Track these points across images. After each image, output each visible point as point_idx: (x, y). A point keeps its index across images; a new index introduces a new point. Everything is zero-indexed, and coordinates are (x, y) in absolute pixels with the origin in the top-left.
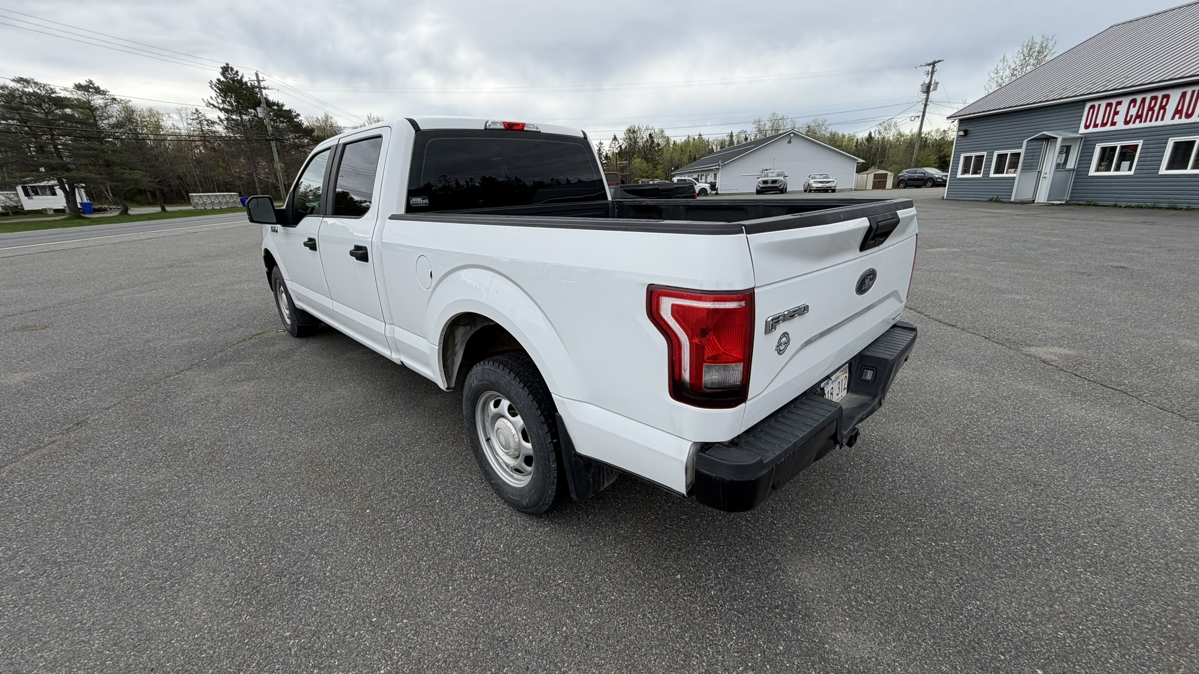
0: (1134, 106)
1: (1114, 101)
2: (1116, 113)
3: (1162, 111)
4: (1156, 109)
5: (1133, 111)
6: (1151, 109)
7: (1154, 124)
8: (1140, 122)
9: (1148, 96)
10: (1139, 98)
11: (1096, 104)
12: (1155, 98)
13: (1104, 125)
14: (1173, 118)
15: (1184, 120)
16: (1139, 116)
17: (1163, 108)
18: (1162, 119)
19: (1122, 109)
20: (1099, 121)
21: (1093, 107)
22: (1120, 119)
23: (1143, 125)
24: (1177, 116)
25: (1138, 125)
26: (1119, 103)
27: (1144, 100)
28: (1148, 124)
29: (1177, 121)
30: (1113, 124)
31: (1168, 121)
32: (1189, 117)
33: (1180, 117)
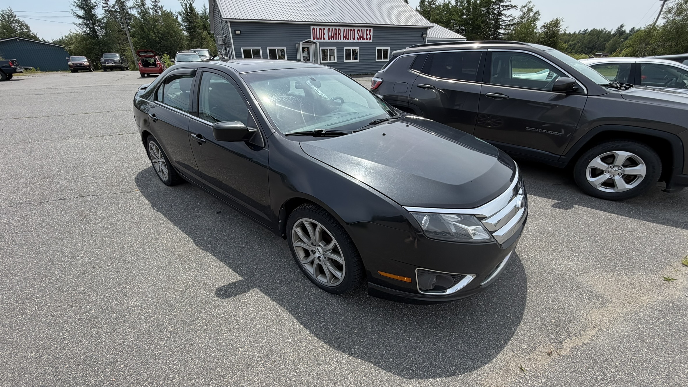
0: (330, 32)
1: (322, 28)
2: (324, 34)
3: (339, 36)
4: (337, 34)
5: (330, 34)
7: (338, 41)
8: (334, 39)
9: (334, 28)
10: (331, 28)
11: (315, 27)
12: (336, 29)
13: (321, 39)
14: (343, 39)
15: (346, 41)
16: (333, 37)
17: (339, 34)
18: (340, 39)
19: (326, 31)
20: (318, 37)
21: (314, 29)
22: (326, 36)
24: (344, 38)
25: (332, 41)
26: (324, 29)
27: (332, 29)
28: (336, 41)
30: (324, 39)
31: (342, 40)
32: (348, 39)
33: (345, 39)
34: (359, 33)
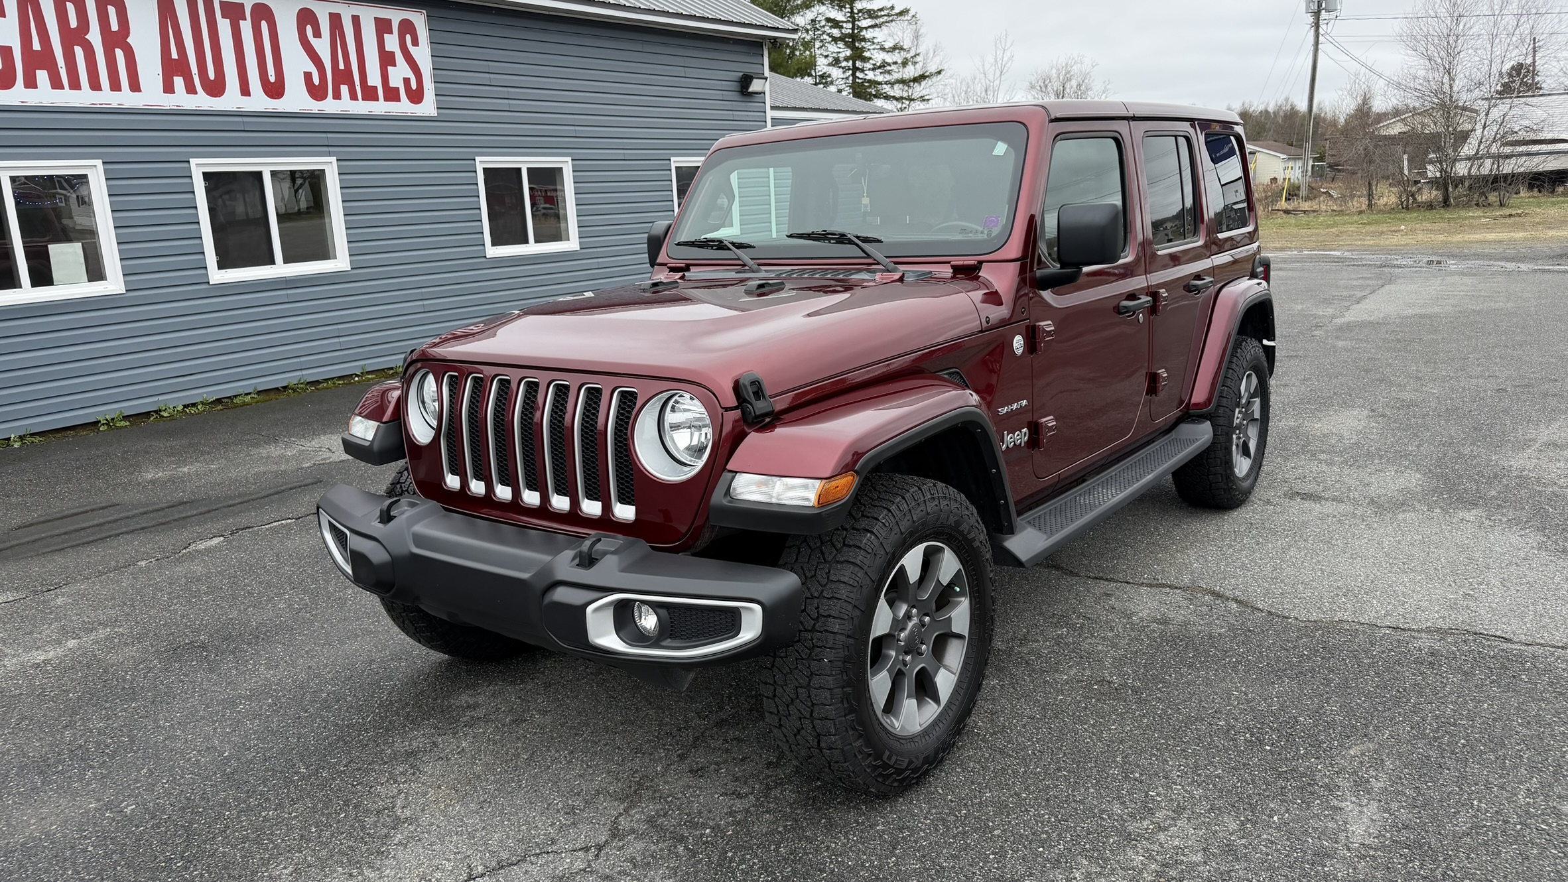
3: (119, 54)
4: (94, 36)
6: (74, 37)
7: (106, 98)
8: (56, 84)
14: (169, 88)
15: (202, 101)
16: (38, 60)
17: (117, 39)
18: (135, 86)
23: (67, 98)
24: (179, 82)
25: (44, 94)
28: (84, 97)
29: (181, 99)
31: (152, 95)
32: (216, 88)
33: (191, 89)
34: (314, 41)
